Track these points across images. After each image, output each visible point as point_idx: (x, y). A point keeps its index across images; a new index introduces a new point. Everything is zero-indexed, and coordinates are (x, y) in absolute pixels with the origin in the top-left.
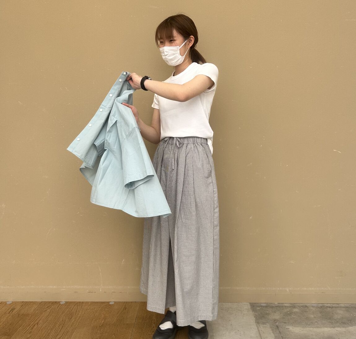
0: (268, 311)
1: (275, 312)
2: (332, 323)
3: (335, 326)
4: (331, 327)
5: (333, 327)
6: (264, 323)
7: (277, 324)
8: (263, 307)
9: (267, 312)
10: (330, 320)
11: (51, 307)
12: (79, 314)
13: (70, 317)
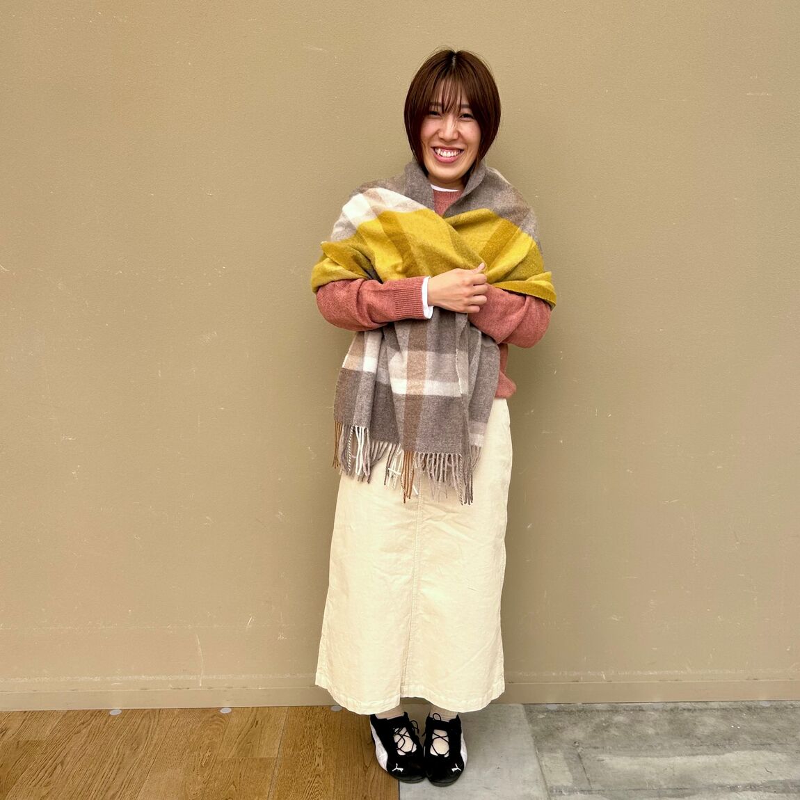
0: (561, 721)
5: (693, 755)
8: (552, 712)
9: (560, 724)
10: (687, 740)
11: (90, 724)
12: (156, 737)
13: (135, 746)
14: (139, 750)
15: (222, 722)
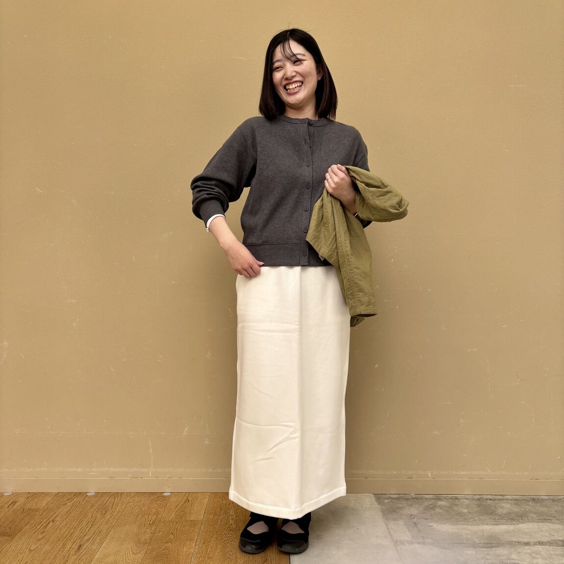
0: (401, 504)
1: (411, 505)
2: (495, 519)
3: (500, 523)
4: (494, 525)
5: (496, 525)
6: (395, 520)
7: (414, 521)
8: (394, 499)
10: (491, 516)
11: (73, 500)
12: (118, 508)
13: (104, 512)
14: (107, 515)
15: (164, 500)
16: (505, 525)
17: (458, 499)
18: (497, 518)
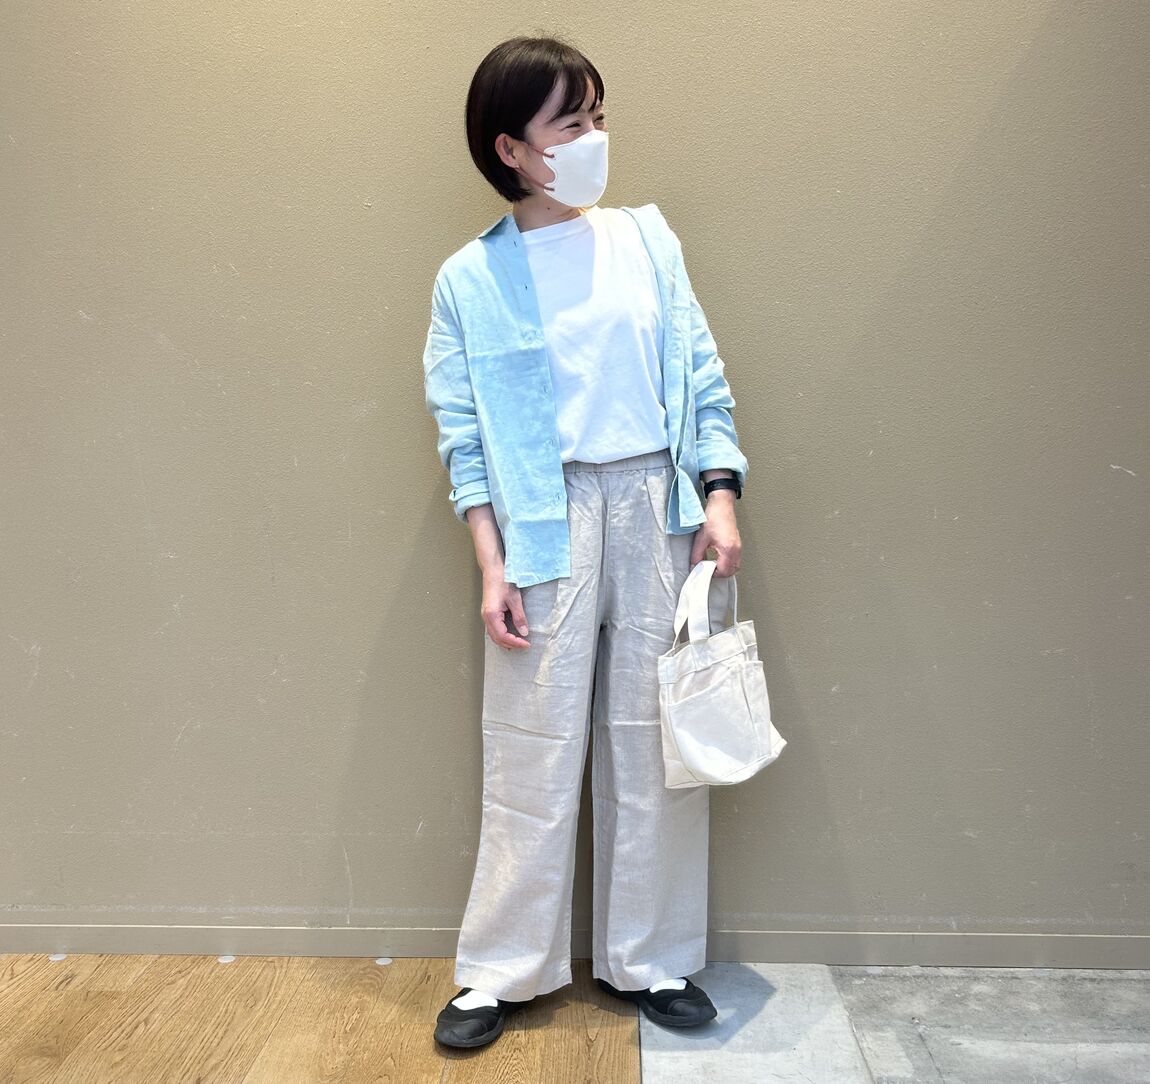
16: (1126, 1044)
17: (1017, 978)
18: (1107, 1027)
